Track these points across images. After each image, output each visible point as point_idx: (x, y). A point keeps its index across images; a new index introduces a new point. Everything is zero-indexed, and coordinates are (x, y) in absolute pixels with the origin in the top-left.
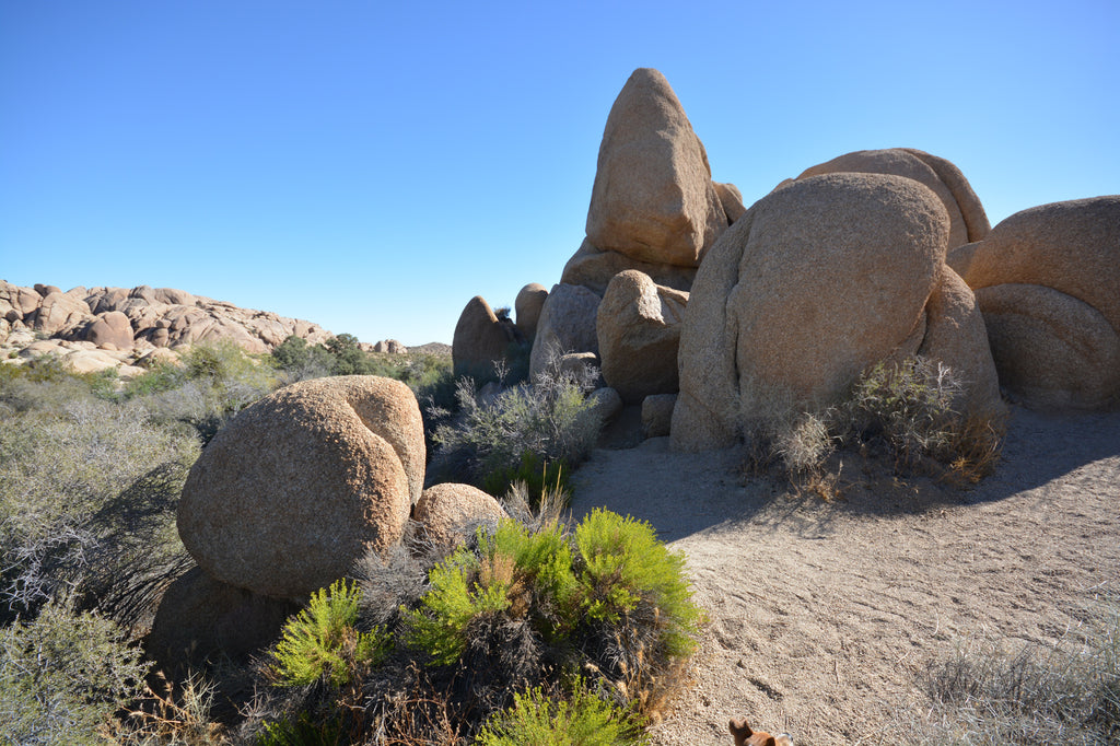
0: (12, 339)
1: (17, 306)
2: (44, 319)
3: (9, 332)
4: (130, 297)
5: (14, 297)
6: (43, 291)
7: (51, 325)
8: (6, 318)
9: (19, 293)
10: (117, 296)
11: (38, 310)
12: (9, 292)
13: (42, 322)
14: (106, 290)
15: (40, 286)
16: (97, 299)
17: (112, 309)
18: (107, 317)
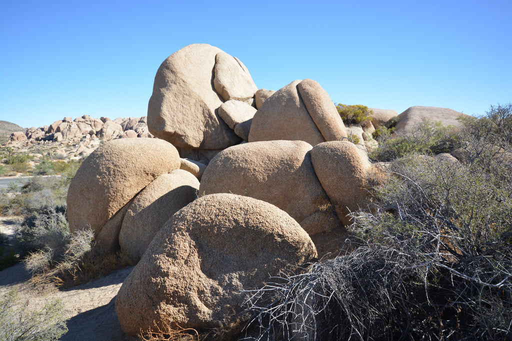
0: (91, 144)
1: (94, 127)
2: (104, 134)
3: (90, 140)
4: (139, 122)
5: (93, 123)
6: (104, 120)
7: (107, 137)
8: (89, 134)
9: (94, 122)
10: (134, 122)
11: (102, 129)
12: (90, 121)
13: (103, 135)
14: (130, 119)
15: (103, 118)
16: (126, 123)
17: (131, 128)
18: (127, 133)
